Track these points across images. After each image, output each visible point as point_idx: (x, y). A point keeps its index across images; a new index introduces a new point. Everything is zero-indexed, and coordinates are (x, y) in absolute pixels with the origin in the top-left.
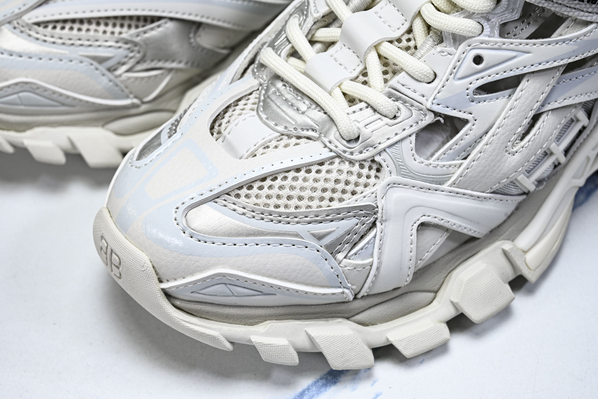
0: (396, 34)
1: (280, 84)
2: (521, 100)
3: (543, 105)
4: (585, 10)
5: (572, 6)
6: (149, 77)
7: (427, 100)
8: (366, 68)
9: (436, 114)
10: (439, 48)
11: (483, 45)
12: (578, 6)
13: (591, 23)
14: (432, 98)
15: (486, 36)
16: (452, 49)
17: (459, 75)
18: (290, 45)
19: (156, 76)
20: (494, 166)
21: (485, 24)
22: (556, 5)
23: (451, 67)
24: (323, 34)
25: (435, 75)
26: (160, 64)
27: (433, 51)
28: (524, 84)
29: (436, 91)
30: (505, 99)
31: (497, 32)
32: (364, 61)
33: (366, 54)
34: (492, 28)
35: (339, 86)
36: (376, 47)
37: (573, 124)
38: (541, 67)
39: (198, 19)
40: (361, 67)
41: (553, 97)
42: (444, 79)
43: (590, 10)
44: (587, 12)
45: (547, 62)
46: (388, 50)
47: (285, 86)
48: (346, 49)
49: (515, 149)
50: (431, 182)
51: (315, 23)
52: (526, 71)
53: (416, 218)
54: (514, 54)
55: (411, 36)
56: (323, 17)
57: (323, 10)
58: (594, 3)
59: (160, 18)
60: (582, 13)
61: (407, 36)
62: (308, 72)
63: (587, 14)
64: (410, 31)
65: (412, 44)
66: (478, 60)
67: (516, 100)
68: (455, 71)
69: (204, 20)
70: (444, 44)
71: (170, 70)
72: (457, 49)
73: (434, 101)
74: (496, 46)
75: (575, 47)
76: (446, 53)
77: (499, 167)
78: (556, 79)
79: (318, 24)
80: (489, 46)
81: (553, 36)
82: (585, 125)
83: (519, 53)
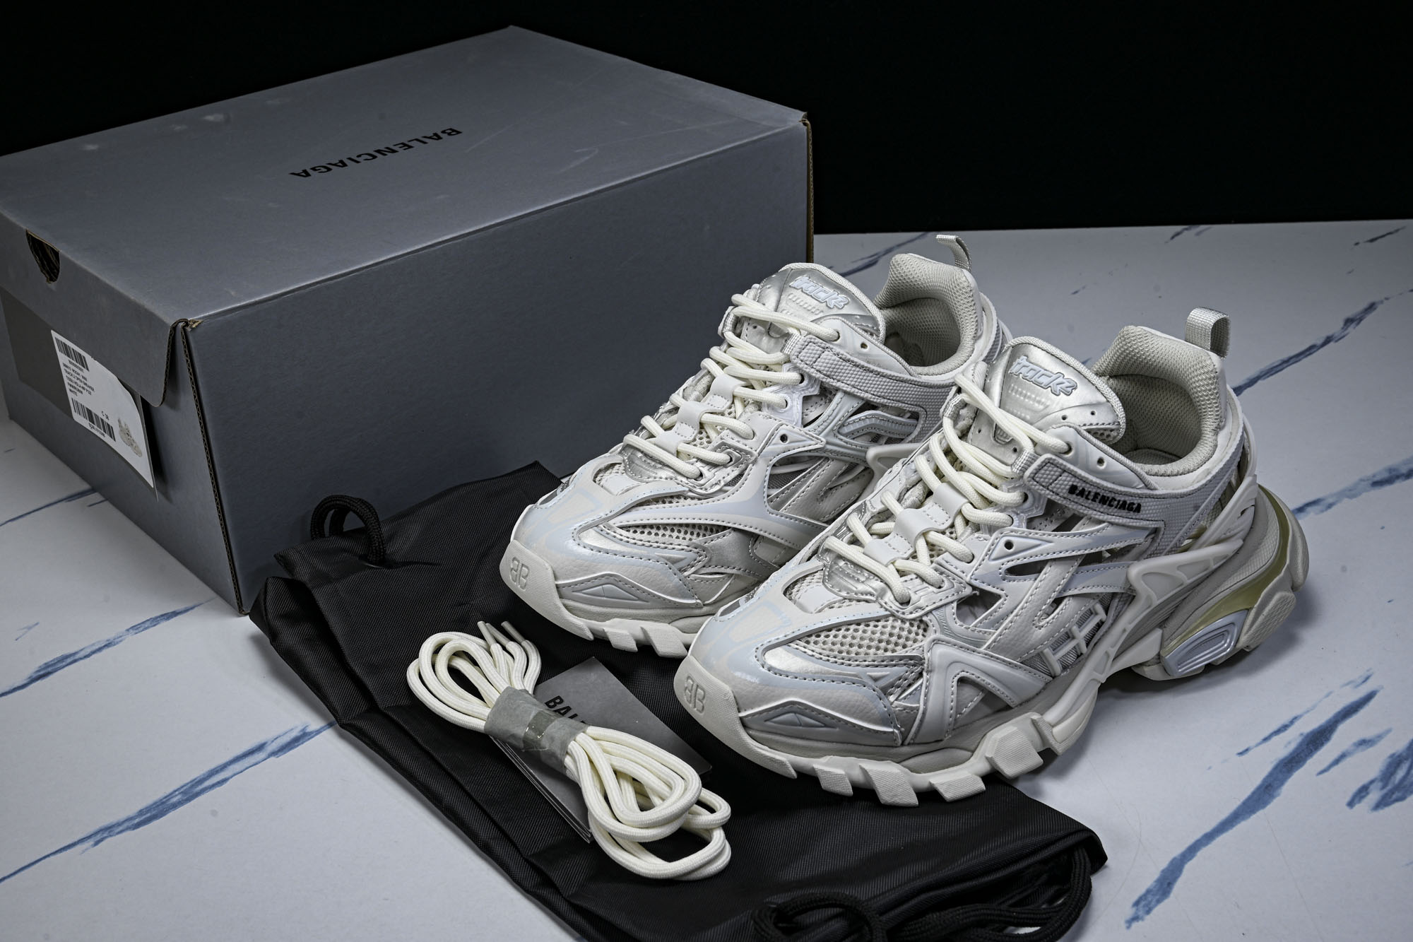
0: (942, 527)
1: (842, 563)
2: (1046, 581)
3: (1064, 590)
4: (1098, 509)
5: (1086, 505)
6: (713, 580)
7: (966, 576)
8: (916, 552)
9: (974, 588)
10: (976, 535)
11: (1013, 533)
12: (1091, 506)
13: (1104, 522)
14: (971, 574)
15: (1015, 526)
16: (987, 536)
17: (993, 557)
18: (851, 534)
19: (718, 579)
20: (1023, 636)
21: (1015, 517)
22: (1072, 503)
23: (986, 549)
24: (879, 527)
25: (973, 557)
26: (722, 570)
27: (971, 536)
28: (1047, 569)
29: (974, 569)
30: (1032, 581)
31: (1024, 525)
32: (914, 546)
33: (917, 539)
34: (1021, 521)
35: (893, 563)
36: (924, 534)
37: (1093, 616)
38: (1062, 555)
39: (757, 531)
40: (912, 550)
41: (1075, 583)
42: (981, 558)
43: (1102, 510)
44: (1099, 512)
45: (1067, 551)
46: (934, 537)
47: (846, 564)
48: (899, 537)
49: (1041, 624)
50: (970, 644)
51: (872, 517)
52: (1049, 557)
53: (957, 672)
54: (1038, 542)
55: (953, 530)
56: (879, 513)
57: (879, 507)
58: (1105, 504)
59: (725, 528)
60: (1095, 512)
61: (950, 530)
62: (867, 553)
63: (1099, 513)
64: (952, 526)
65: (954, 535)
66: (1009, 545)
67: (1041, 581)
68: (990, 553)
69: (762, 533)
70: (981, 532)
71: (730, 575)
72: (991, 536)
73: (972, 577)
74: (1024, 535)
75: (1090, 541)
76: (982, 539)
77: (1027, 638)
78: (1075, 568)
79: (875, 519)
80: (1018, 534)
81: (1073, 529)
82: (1104, 620)
83: (1043, 542)
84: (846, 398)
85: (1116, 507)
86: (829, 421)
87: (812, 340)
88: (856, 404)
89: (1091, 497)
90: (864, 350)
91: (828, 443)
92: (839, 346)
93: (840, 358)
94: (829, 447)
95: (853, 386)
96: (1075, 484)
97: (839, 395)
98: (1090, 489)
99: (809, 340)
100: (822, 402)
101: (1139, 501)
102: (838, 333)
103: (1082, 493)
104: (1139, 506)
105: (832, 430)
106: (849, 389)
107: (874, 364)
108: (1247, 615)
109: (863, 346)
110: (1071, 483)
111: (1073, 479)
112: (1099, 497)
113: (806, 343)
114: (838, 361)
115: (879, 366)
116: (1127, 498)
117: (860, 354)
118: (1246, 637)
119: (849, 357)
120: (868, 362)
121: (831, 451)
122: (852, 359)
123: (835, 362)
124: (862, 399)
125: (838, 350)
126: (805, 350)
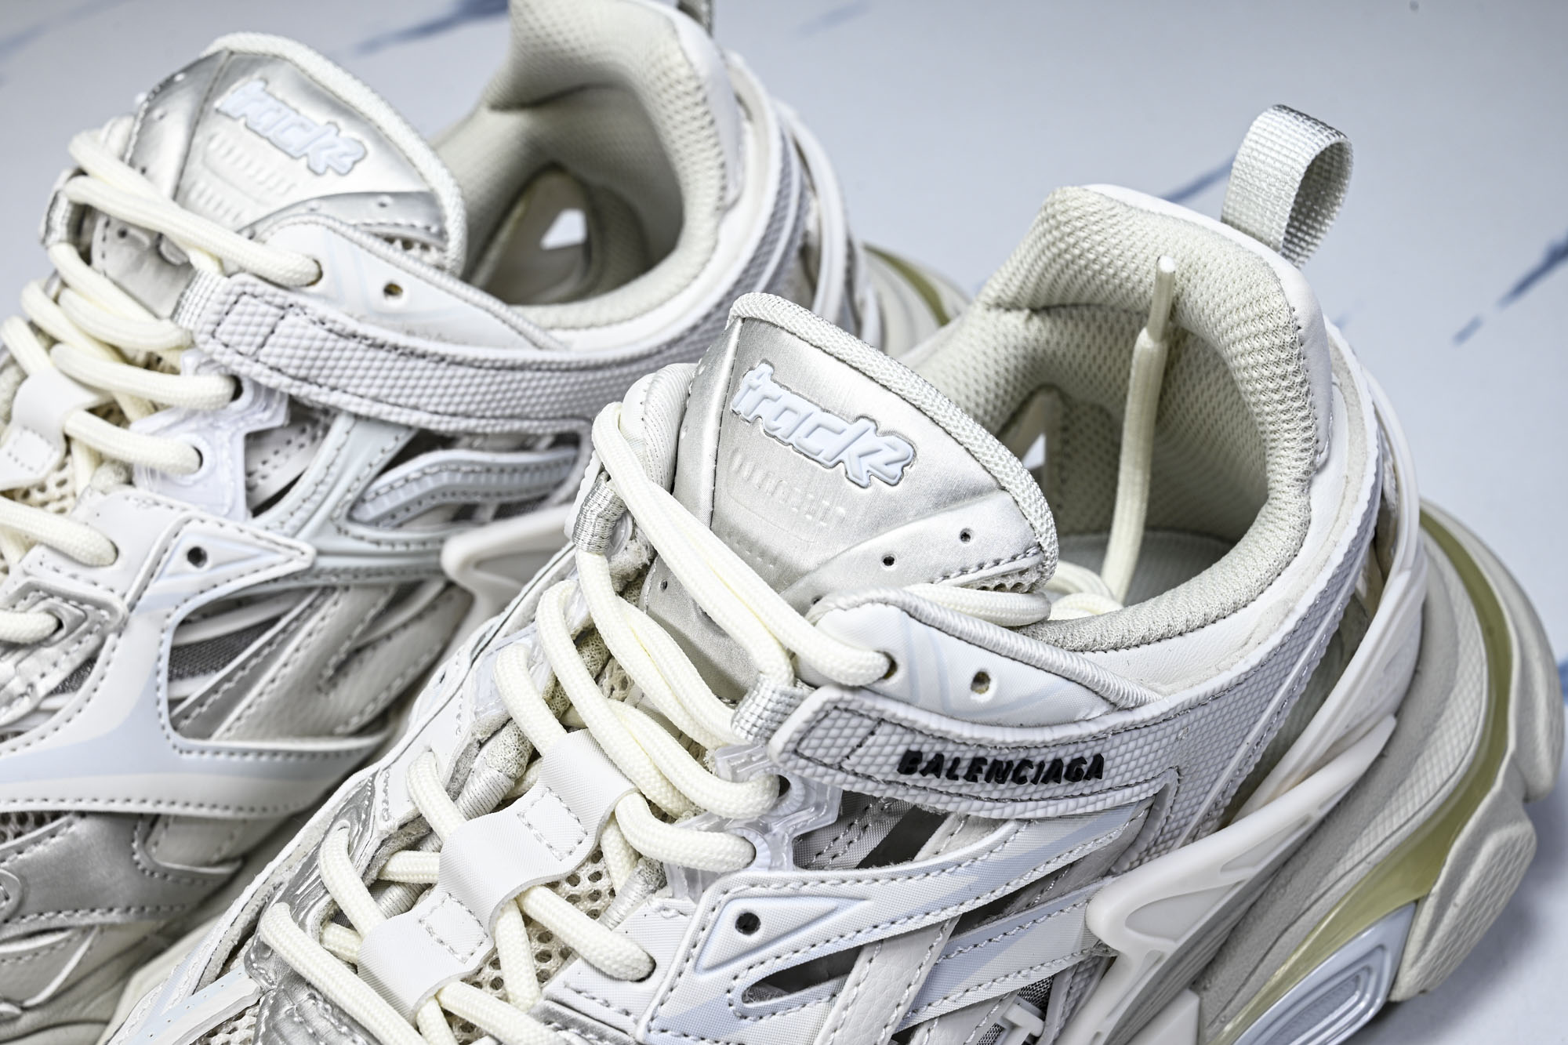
0: (567, 866)
1: (303, 995)
2: (859, 1006)
3: (915, 1010)
4: (983, 796)
5: (952, 790)
6: (35, 952)
7: (636, 1022)
8: (495, 950)
10: (657, 900)
11: (757, 890)
12: (964, 790)
13: (1005, 821)
14: (647, 1017)
15: (761, 867)
16: (684, 902)
17: (706, 961)
18: (327, 898)
19: (52, 947)
21: (758, 842)
22: (913, 792)
23: (686, 943)
24: (405, 866)
25: (654, 965)
26: (61, 919)
27: (644, 908)
28: (861, 968)
29: (656, 1001)
30: (822, 1005)
31: (787, 856)
32: (491, 934)
33: (494, 918)
34: (775, 849)
35: (436, 997)
36: (518, 900)
37: (1004, 1035)
38: (896, 930)
39: (148, 808)
40: (486, 949)
41: (938, 989)
42: (672, 972)
43: (995, 795)
44: (990, 800)
45: (910, 918)
46: (550, 909)
47: (315, 998)
48: (451, 904)
51: (383, 843)
52: (861, 940)
54: (829, 904)
55: (599, 867)
56: (401, 827)
57: (401, 812)
58: (1003, 782)
59: (56, 815)
60: (977, 804)
61: (591, 868)
62: (364, 960)
63: (989, 805)
64: (597, 855)
65: (602, 885)
66: (748, 923)
67: (846, 1008)
68: (695, 951)
69: (162, 809)
70: (668, 891)
71: (86, 930)
72: (696, 900)
73: (653, 1025)
74: (787, 890)
75: (972, 879)
76: (672, 912)
78: (938, 949)
79: (393, 845)
80: (771, 890)
81: (920, 855)
82: (1036, 1033)
83: (845, 901)
84: (360, 430)
85: (1034, 781)
86: (317, 498)
87: (248, 289)
88: (393, 444)
89: (962, 771)
90: (393, 303)
91: (320, 553)
92: (323, 297)
93: (330, 331)
94: (326, 562)
95: (376, 399)
96: (914, 748)
97: (340, 426)
98: (957, 755)
99: (238, 289)
100: (304, 439)
101: (1097, 750)
102: (317, 262)
103: (936, 766)
104: (1098, 761)
105: (330, 518)
106: (365, 408)
107: (426, 335)
108: (1415, 914)
109: (391, 290)
110: (901, 749)
111: (908, 738)
112: (985, 768)
113: (233, 298)
114: (325, 340)
115: (440, 338)
116: (1061, 753)
117: (382, 316)
118: (1415, 971)
119: (352, 326)
120: (410, 333)
121: (335, 572)
122: (361, 330)
123: (317, 344)
124: (409, 428)
125: (319, 309)
126: (232, 317)
